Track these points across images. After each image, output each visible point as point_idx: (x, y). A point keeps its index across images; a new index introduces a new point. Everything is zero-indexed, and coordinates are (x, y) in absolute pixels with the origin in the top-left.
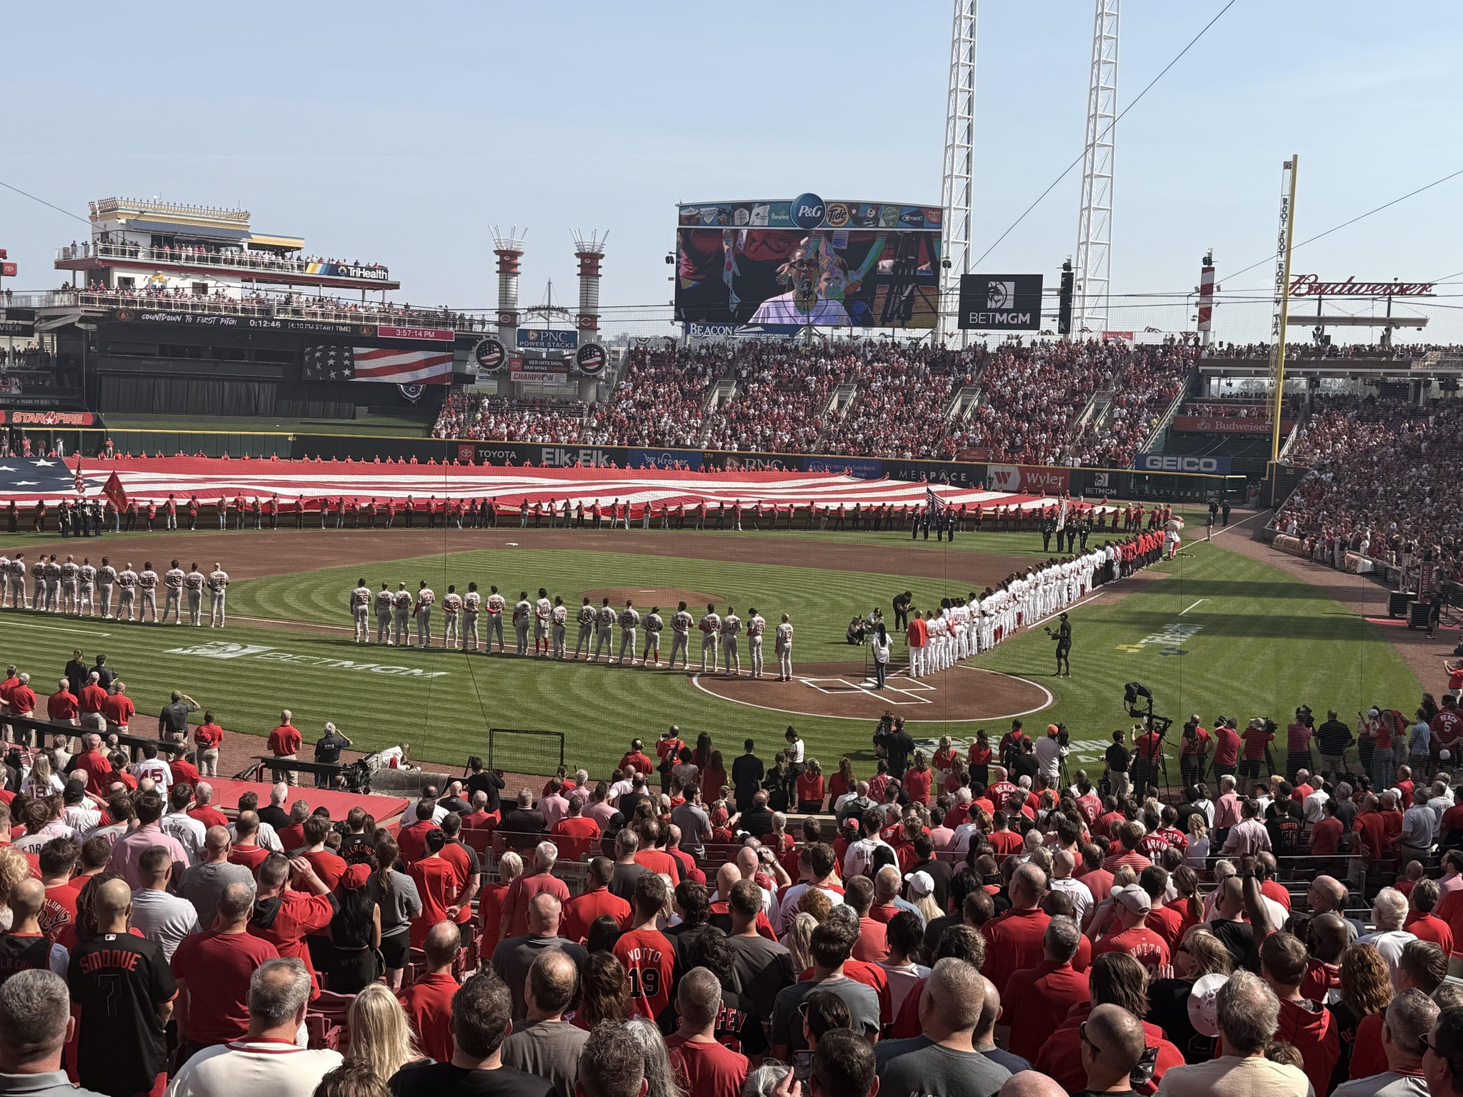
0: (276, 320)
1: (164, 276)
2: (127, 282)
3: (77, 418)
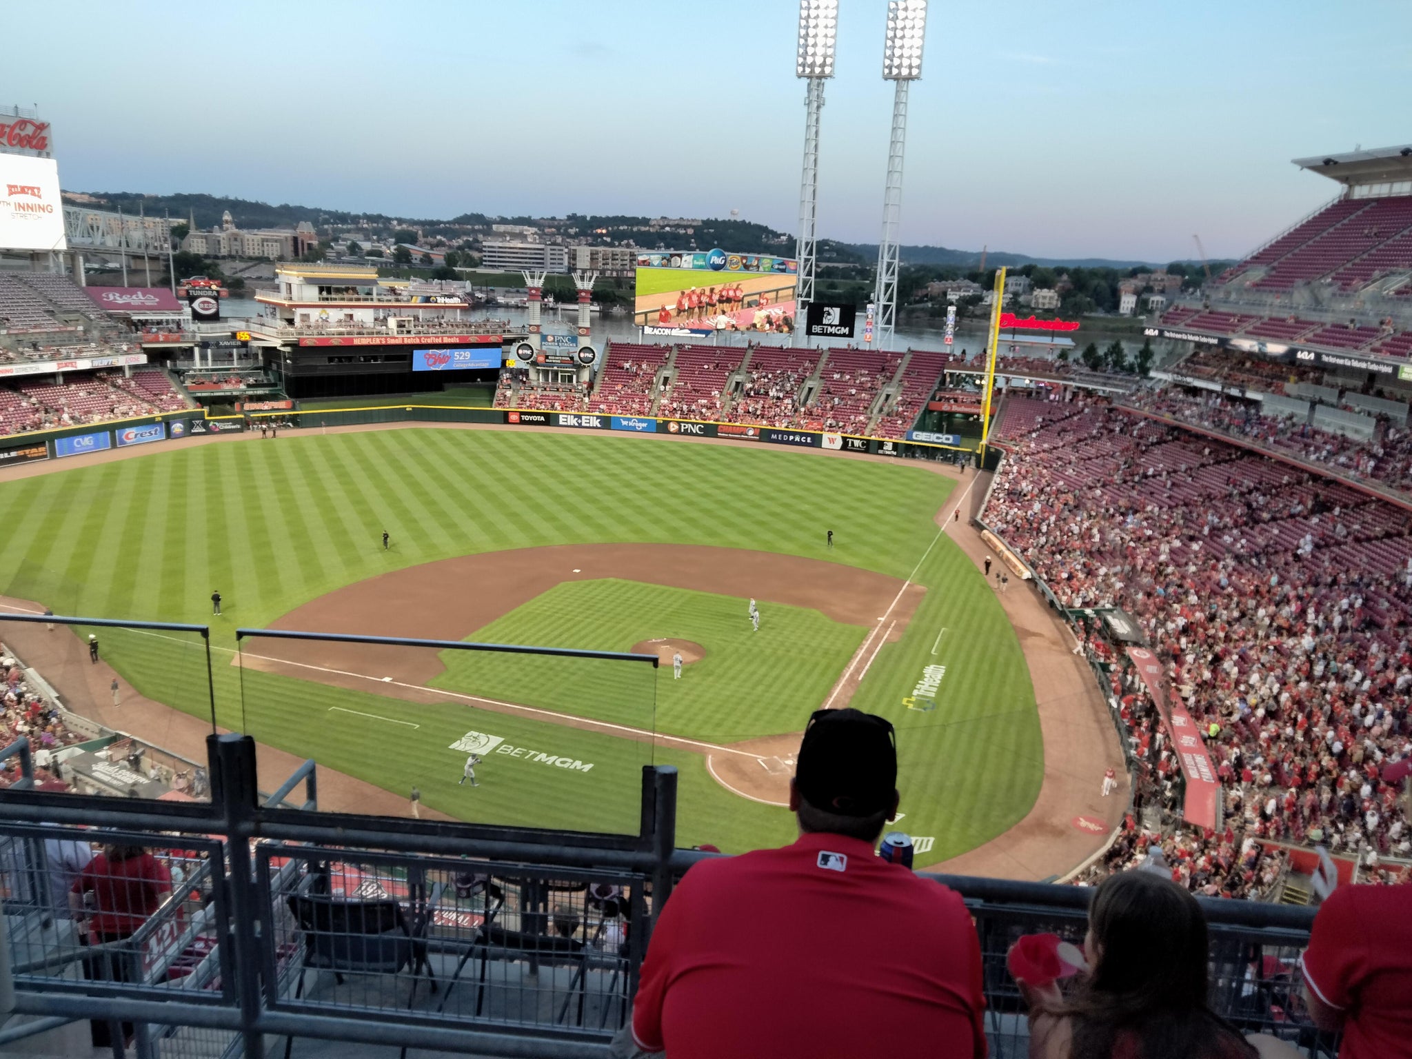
0: (397, 341)
1: (328, 310)
2: (305, 317)
3: (281, 404)
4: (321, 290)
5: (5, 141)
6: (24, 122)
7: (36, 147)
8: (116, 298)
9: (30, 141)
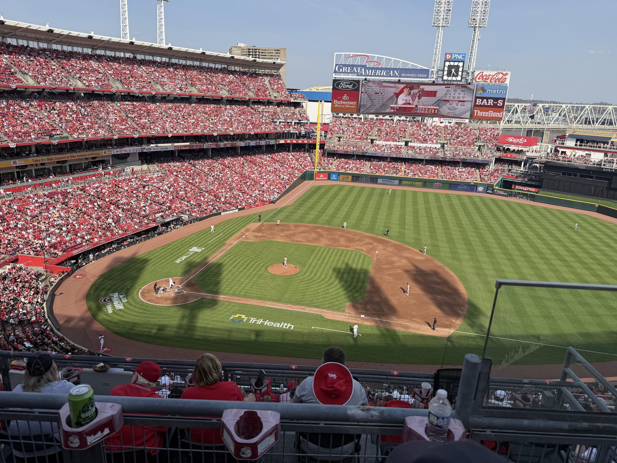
1: (577, 151)
3: (533, 189)
4: (577, 141)
5: (489, 81)
6: (499, 73)
7: (501, 82)
8: (511, 140)
9: (499, 80)
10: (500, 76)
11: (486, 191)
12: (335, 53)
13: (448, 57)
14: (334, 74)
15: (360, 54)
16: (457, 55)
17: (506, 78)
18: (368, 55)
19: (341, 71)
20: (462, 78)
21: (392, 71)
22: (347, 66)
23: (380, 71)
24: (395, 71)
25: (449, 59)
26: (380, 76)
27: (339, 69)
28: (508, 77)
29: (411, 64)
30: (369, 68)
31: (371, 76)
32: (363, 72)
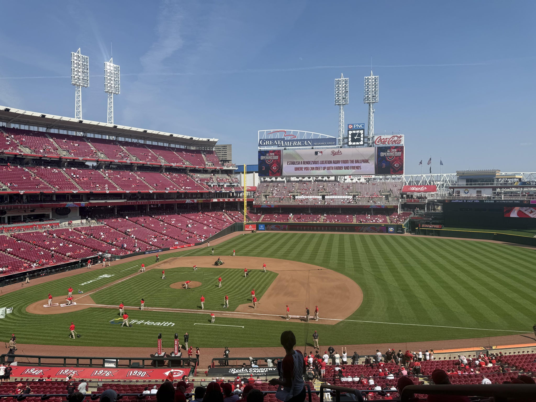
0: (492, 200)
1: (469, 189)
3: (437, 226)
4: (467, 181)
5: (386, 143)
6: (394, 136)
7: (397, 143)
8: (413, 189)
9: (395, 142)
10: (396, 138)
11: (396, 231)
12: (259, 131)
13: (351, 127)
14: (259, 147)
15: (279, 130)
16: (358, 125)
17: (401, 140)
18: (285, 130)
19: (264, 144)
20: (364, 143)
21: (306, 142)
22: (269, 140)
23: (296, 142)
24: (309, 142)
25: (351, 128)
26: (297, 146)
27: (263, 143)
28: (403, 139)
29: (320, 135)
30: (287, 141)
31: (289, 146)
32: (283, 144)
